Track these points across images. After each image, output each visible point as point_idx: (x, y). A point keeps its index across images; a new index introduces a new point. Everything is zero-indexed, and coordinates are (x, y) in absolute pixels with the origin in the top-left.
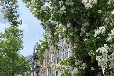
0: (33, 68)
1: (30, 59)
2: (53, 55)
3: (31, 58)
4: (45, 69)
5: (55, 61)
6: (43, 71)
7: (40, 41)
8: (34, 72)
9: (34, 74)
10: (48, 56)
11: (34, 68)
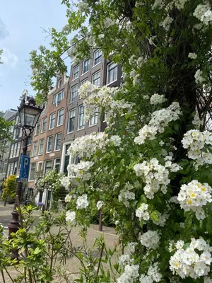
0: (17, 137)
1: (11, 118)
2: (62, 112)
3: (13, 116)
4: (42, 140)
5: (66, 125)
6: (37, 144)
7: (42, 49)
8: (19, 145)
9: (19, 148)
10: (52, 114)
11: (18, 135)
